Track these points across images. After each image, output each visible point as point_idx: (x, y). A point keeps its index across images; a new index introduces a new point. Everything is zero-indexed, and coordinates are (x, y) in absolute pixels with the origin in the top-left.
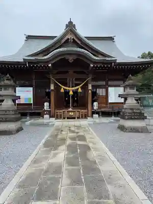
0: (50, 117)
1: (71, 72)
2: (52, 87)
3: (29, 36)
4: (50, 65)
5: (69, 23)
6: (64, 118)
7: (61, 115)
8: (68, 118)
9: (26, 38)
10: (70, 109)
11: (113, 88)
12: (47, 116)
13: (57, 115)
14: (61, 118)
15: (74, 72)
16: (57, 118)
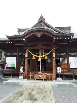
0: (24, 78)
1: (40, 45)
5: (41, 17)
6: (34, 79)
7: (32, 77)
10: (40, 72)
11: (73, 57)
12: (21, 77)
13: (29, 77)
14: (32, 79)
16: (29, 79)
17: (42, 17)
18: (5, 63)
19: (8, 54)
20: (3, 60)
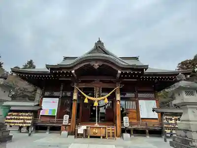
0: (69, 134)
2: (75, 97)
4: (73, 71)
6: (86, 137)
9: (64, 58)
16: (78, 137)
17: (99, 42)
18: (40, 108)
20: (37, 104)
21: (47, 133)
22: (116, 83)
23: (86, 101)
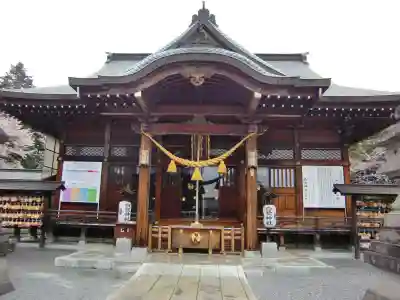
0: (135, 244)
1: (199, 118)
2: (144, 158)
3: (114, 54)
4: (138, 94)
6: (175, 250)
7: (164, 240)
8: (186, 250)
9: (108, 57)
10: (196, 224)
11: (314, 168)
12: (123, 242)
13: (155, 240)
14: (165, 247)
15: (208, 119)
16: (154, 249)
17: (204, 12)
18: (57, 186)
19: (70, 151)
21: (82, 242)
22: (247, 124)
23: (172, 168)
